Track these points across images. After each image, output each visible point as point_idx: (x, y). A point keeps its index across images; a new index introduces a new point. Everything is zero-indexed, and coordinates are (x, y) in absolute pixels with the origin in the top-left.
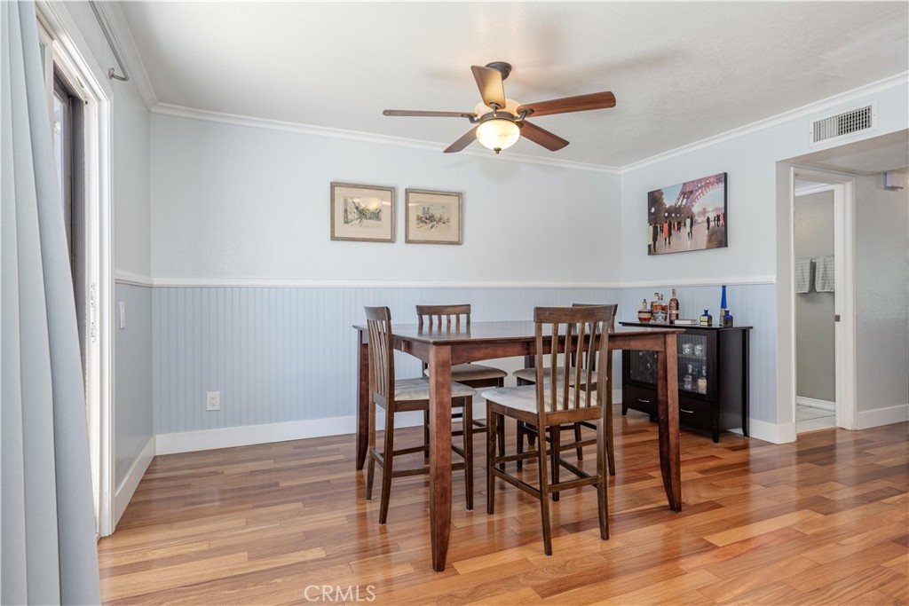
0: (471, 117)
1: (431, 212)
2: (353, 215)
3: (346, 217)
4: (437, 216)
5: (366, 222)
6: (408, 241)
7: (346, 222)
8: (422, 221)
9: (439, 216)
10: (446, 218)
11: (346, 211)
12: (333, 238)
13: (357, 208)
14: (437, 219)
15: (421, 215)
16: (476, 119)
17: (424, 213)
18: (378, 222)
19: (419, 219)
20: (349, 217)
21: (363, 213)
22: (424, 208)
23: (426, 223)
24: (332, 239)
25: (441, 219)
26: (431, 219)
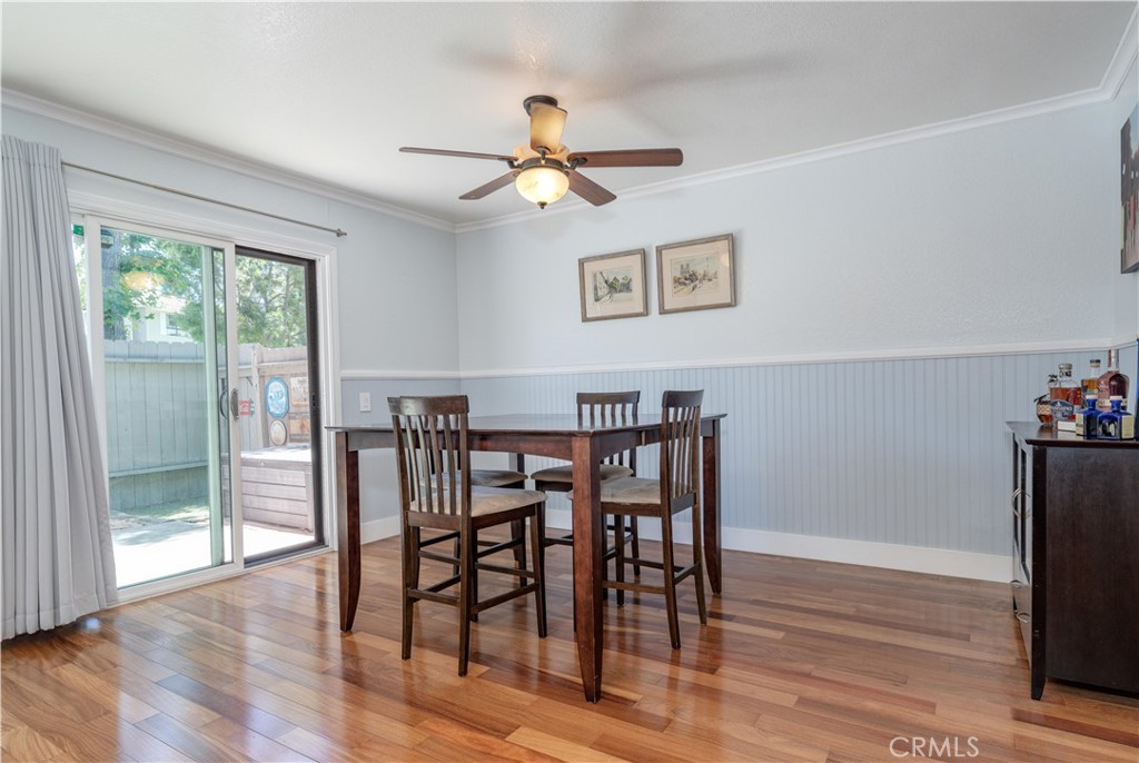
0: (511, 161)
1: (691, 268)
2: (603, 290)
3: (596, 294)
4: (700, 272)
5: (617, 296)
6: (663, 311)
7: (597, 300)
8: (680, 283)
9: (702, 273)
10: (711, 273)
11: (596, 288)
12: (585, 319)
13: (606, 282)
14: (699, 277)
15: (678, 275)
16: (516, 163)
17: (682, 273)
18: (628, 294)
19: (677, 281)
20: (600, 294)
21: (613, 287)
22: (682, 266)
23: (685, 284)
24: (583, 321)
25: (705, 276)
26: (692, 278)
